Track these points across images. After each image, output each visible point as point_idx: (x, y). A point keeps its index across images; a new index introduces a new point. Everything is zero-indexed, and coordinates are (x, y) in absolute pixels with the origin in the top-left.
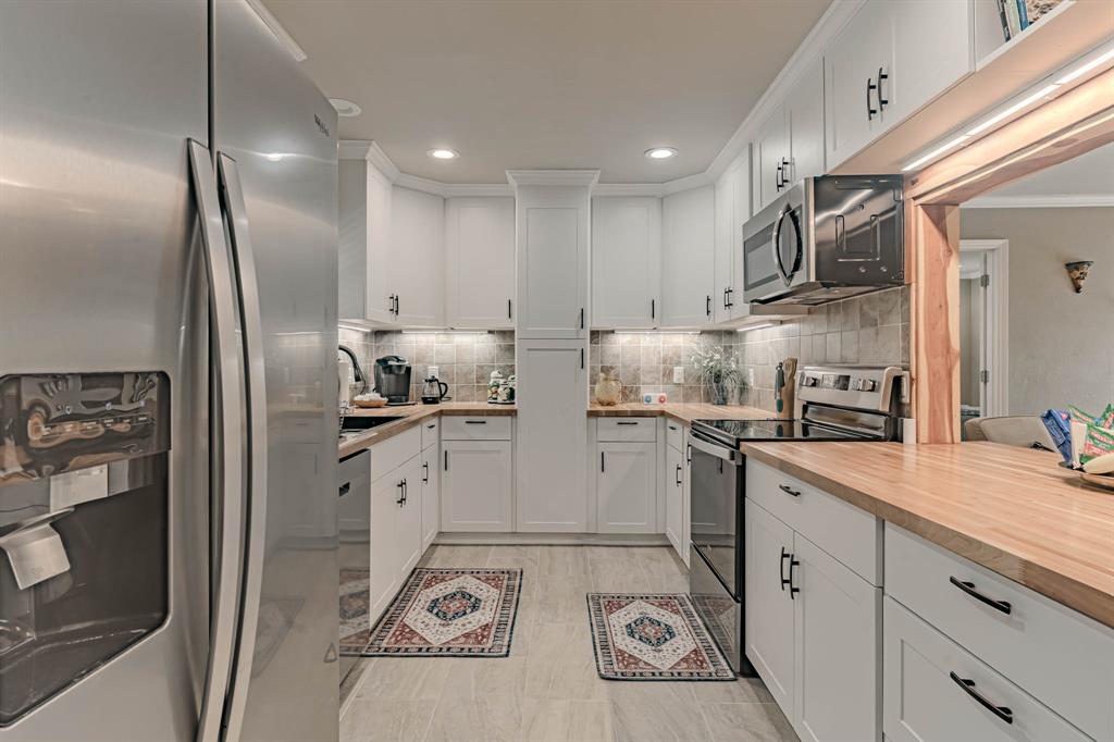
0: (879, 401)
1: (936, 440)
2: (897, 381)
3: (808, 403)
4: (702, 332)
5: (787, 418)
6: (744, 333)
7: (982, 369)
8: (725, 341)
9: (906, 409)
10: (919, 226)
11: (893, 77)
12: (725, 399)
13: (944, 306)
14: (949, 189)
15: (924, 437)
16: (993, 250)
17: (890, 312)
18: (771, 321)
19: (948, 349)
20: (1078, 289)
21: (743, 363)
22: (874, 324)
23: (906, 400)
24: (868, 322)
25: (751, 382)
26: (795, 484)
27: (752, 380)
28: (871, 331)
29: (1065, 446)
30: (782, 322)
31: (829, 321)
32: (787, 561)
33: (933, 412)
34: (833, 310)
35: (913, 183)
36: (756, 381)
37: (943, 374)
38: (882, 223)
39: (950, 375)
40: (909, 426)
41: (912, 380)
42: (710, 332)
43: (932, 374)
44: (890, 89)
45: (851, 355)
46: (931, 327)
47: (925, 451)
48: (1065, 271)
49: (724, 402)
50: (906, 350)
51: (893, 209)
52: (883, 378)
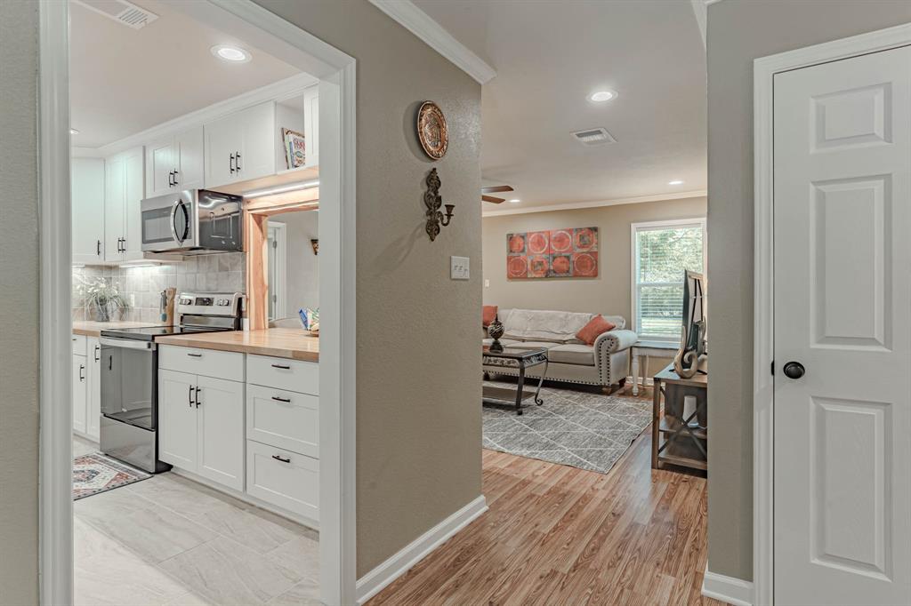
0: (232, 311)
1: (258, 328)
2: (240, 300)
3: (185, 314)
4: (87, 266)
5: (169, 325)
6: (125, 269)
7: (273, 294)
8: (106, 274)
9: (244, 314)
10: (250, 224)
11: (243, 156)
12: (107, 317)
13: (261, 264)
14: (264, 210)
15: (253, 328)
16: (279, 228)
17: (236, 264)
18: (154, 263)
19: (263, 284)
20: (316, 253)
21: (124, 290)
22: (227, 270)
23: (244, 309)
24: (223, 269)
25: (133, 303)
26: (197, 351)
27: (134, 303)
28: (225, 273)
29: (305, 323)
30: (161, 264)
31: (198, 267)
32: (193, 392)
33: (257, 315)
34: (201, 260)
35: (248, 202)
36: (137, 303)
37: (261, 295)
38: (233, 217)
39: (264, 296)
40: (246, 322)
41: (247, 299)
42: (92, 267)
43: (256, 296)
44: (242, 162)
45: (213, 286)
46: (256, 274)
47: (253, 334)
48: (310, 243)
49: (107, 319)
50: (244, 285)
51: (238, 212)
52: (233, 299)
